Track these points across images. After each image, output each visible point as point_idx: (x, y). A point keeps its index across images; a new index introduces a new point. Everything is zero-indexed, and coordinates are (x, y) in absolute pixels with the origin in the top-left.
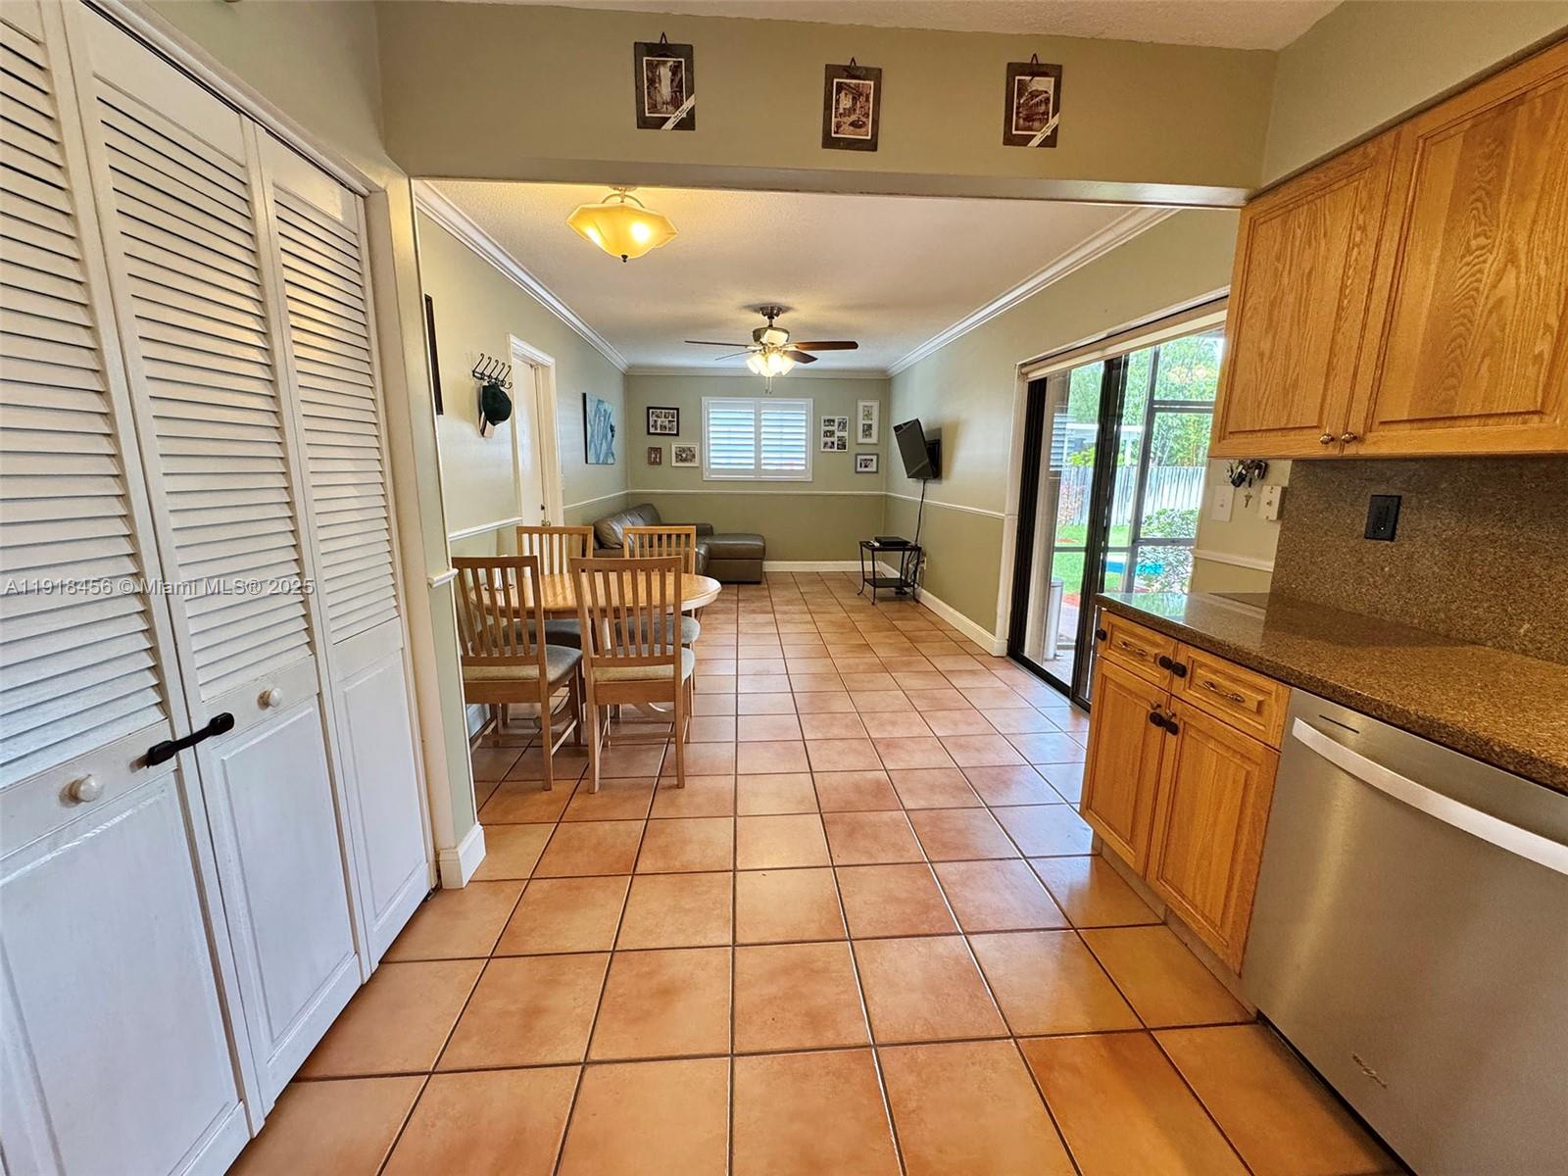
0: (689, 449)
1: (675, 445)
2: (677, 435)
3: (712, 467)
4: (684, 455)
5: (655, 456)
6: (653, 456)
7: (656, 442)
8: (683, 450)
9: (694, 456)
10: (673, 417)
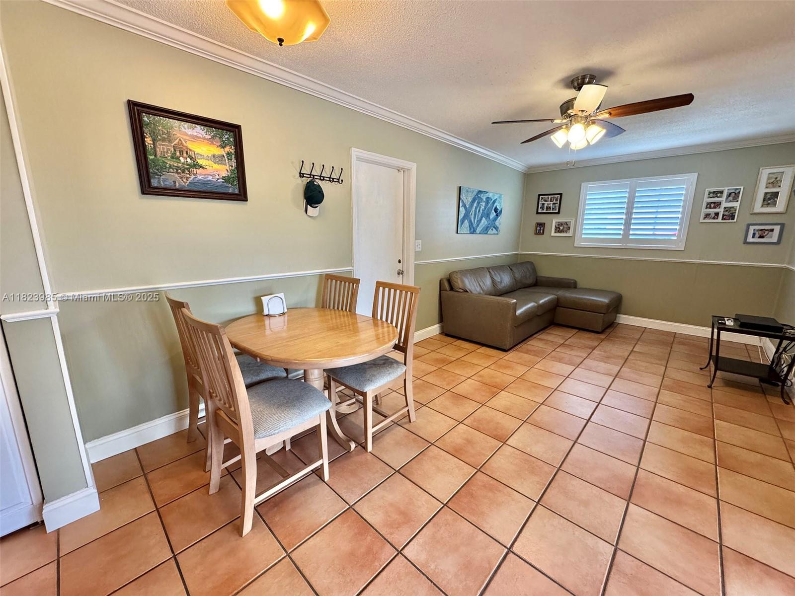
0: (566, 223)
1: (555, 221)
2: (559, 213)
3: (584, 236)
4: (561, 228)
5: (540, 228)
6: (538, 228)
7: (542, 219)
8: (561, 224)
9: (569, 228)
10: (557, 200)
